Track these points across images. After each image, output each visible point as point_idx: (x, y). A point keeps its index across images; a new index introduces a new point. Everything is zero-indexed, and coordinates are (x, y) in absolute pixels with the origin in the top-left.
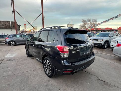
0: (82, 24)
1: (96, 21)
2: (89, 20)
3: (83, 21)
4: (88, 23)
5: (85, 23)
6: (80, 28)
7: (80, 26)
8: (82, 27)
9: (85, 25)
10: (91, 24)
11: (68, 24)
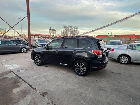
0: (63, 30)
1: (77, 28)
2: (71, 27)
3: (65, 27)
4: (69, 29)
5: (67, 30)
6: (61, 34)
7: (62, 32)
8: (63, 33)
9: (67, 31)
10: (72, 31)
11: (49, 29)
